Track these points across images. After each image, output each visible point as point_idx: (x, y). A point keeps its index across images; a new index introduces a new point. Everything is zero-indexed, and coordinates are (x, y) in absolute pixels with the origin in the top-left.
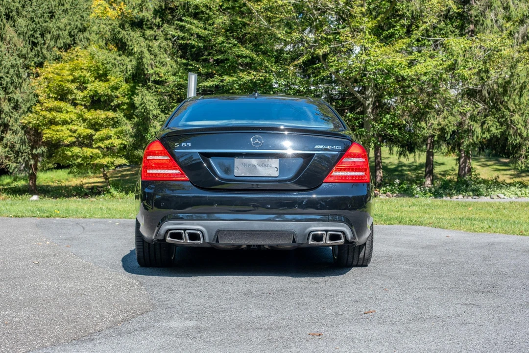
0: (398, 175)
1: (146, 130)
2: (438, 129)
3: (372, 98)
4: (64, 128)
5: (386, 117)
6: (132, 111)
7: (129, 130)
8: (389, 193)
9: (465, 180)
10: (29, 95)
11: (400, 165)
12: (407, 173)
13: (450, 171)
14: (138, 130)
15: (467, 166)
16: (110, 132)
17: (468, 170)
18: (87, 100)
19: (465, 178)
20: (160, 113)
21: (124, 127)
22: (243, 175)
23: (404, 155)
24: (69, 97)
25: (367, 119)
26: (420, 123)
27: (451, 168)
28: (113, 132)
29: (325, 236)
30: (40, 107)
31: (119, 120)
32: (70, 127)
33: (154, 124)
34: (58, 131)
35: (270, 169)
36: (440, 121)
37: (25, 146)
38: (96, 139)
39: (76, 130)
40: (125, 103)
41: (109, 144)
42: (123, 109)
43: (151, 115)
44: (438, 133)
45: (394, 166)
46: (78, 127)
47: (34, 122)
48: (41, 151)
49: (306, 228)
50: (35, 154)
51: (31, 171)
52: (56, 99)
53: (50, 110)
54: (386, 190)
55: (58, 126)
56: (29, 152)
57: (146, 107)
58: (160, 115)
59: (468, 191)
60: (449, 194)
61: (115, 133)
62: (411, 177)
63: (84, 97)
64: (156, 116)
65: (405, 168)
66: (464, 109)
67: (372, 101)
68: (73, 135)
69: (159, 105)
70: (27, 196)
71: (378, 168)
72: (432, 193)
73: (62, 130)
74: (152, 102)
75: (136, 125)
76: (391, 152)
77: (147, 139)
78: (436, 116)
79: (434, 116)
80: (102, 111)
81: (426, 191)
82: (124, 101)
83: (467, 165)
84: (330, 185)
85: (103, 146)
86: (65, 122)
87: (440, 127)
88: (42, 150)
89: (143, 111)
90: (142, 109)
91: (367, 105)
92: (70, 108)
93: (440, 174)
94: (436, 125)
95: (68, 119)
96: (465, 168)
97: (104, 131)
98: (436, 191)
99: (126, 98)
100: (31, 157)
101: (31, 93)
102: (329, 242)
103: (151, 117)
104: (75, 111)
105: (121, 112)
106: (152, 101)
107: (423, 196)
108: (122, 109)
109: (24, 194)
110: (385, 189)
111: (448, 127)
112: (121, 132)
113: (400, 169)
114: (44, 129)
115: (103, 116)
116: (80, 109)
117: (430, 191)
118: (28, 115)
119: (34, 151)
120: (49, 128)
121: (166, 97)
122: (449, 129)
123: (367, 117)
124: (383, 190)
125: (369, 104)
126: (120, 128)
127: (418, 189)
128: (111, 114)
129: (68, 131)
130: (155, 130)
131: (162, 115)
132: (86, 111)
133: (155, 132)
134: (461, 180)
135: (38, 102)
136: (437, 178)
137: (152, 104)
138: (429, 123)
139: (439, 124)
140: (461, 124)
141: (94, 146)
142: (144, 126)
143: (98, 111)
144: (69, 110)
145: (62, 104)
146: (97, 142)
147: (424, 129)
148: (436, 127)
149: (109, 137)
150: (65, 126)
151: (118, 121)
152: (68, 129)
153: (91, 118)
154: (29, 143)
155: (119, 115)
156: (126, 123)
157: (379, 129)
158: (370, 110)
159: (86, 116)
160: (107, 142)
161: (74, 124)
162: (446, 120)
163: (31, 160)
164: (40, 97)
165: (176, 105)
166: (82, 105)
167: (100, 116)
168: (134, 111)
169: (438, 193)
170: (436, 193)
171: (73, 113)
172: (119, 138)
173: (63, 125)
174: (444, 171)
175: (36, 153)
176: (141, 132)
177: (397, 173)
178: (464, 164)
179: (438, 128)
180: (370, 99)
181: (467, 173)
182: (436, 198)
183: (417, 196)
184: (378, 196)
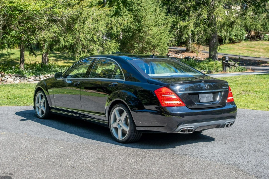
3: (2, 21)
8: (10, 74)
15: (47, 58)
17: (47, 60)
19: (46, 64)
72: (34, 73)
83: (47, 57)
96: (46, 59)
107: (29, 75)
110: (7, 71)
111: (48, 39)
170: (36, 73)
178: (45, 57)
181: (47, 61)
182: (36, 76)
183: (26, 75)
184: (4, 76)
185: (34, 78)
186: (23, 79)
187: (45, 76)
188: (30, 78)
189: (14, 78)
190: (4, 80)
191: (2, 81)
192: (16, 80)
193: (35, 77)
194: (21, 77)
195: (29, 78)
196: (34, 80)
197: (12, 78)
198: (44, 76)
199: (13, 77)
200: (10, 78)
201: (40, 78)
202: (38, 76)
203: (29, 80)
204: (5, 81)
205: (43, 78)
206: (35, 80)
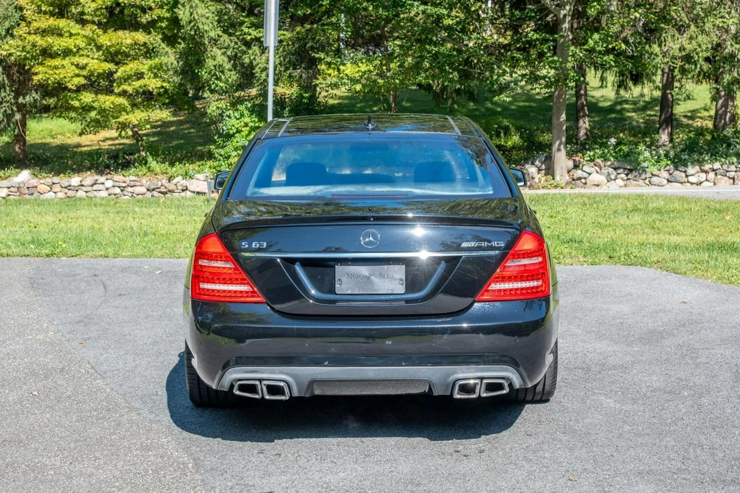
0: (615, 118)
1: (200, 63)
2: (679, 58)
3: (571, 5)
4: (66, 62)
5: (593, 37)
6: (175, 31)
7: (172, 64)
8: (599, 161)
9: (725, 136)
10: (7, 9)
11: (619, 100)
12: (629, 114)
13: (702, 111)
14: (186, 63)
15: (730, 112)
16: (141, 67)
17: (730, 118)
18: (102, 14)
19: (725, 133)
20: (221, 34)
21: (163, 58)
22: (349, 292)
23: (625, 88)
24: (74, 11)
25: (562, 40)
26: (650, 46)
27: (703, 105)
28: (146, 67)
29: (478, 387)
30: (27, 28)
31: (156, 47)
32: (76, 59)
33: (212, 53)
34: (56, 68)
35: (391, 283)
36: (684, 43)
37: (5, 91)
38: (120, 78)
39: (86, 65)
40: (164, 18)
41: (140, 87)
42: (161, 28)
43: (207, 39)
44: (680, 64)
45: (609, 104)
46: (89, 59)
47: (18, 54)
48: (32, 99)
49: (448, 376)
50: (22, 103)
51: (17, 131)
52: (52, 14)
53: (44, 32)
54: (594, 155)
55: (56, 60)
56: (13, 101)
57: (198, 27)
58: (221, 36)
59: (730, 156)
60: (698, 161)
61: (150, 69)
62: (637, 122)
63: (97, 10)
64: (214, 40)
65: (626, 106)
66: (724, 22)
67: (570, 9)
68: (81, 73)
69: (219, 21)
70: (13, 171)
71: (582, 114)
72: (670, 160)
73: (63, 65)
74: (208, 18)
75: (184, 55)
76: (602, 83)
77: (202, 78)
78: (677, 35)
79: (674, 36)
80: (127, 32)
81: (659, 157)
82: (162, 16)
83: (728, 110)
84: (487, 305)
85: (130, 89)
86: (67, 53)
87: (684, 53)
88: (34, 98)
89: (192, 33)
90: (191, 30)
91: (562, 16)
92: (76, 28)
93: (685, 116)
94: (677, 51)
95: (73, 47)
96: (726, 115)
97: (132, 65)
98: (676, 156)
99: (165, 10)
100: (15, 109)
101: (10, 5)
102: (485, 395)
103: (206, 42)
104: (83, 32)
105: (158, 34)
106: (207, 15)
107: (654, 165)
108: (159, 28)
109: (9, 168)
110: (592, 153)
111: (697, 54)
112: (159, 67)
113: (619, 107)
114: (34, 65)
115: (129, 41)
116: (91, 30)
117: (666, 156)
118: (7, 42)
119: (21, 100)
120: (41, 64)
121: (230, 7)
122: (699, 57)
123: (562, 36)
124: (590, 156)
125: (565, 16)
126: (157, 60)
127: (647, 154)
128: (141, 37)
129: (74, 67)
130: (215, 63)
131: (225, 37)
132: (101, 33)
133: (215, 66)
134: (719, 136)
135: (23, 18)
136: (680, 125)
137: (208, 21)
138: (665, 45)
139: (682, 49)
140: (718, 47)
141: (116, 91)
142: (197, 57)
143: (120, 33)
144: (73, 32)
145: (62, 23)
146: (121, 84)
147: (657, 56)
148: (677, 54)
149: (140, 76)
150: (67, 58)
151: (153, 48)
152: (72, 64)
153: (109, 44)
154: (11, 86)
155: (155, 39)
156: (167, 52)
157: (581, 58)
158: (566, 25)
159: (101, 41)
160: (137, 84)
161: (83, 55)
162: (693, 42)
163: (16, 114)
164: (25, 10)
165: (246, 20)
166: (93, 22)
167: (124, 41)
168: (179, 30)
169: (680, 160)
170: (677, 160)
171: (79, 37)
172: (156, 76)
173: (64, 58)
174: (692, 111)
175: (24, 102)
176: (192, 67)
177: (613, 116)
178: (723, 109)
179: (680, 55)
180: (568, 8)
181: (728, 123)
182: (676, 168)
183: (645, 164)
184: (581, 165)
185: (670, 174)
186: (636, 176)
187: (703, 168)
188: (656, 175)
189: (609, 174)
190: (580, 179)
191: (573, 182)
192: (615, 180)
193: (671, 172)
194: (631, 171)
195: (654, 173)
196: (668, 181)
197: (601, 174)
198: (701, 169)
199: (606, 171)
200: (597, 172)
201: (687, 176)
202: (682, 169)
203: (654, 179)
204: (583, 181)
205: (697, 175)
206: (671, 182)
